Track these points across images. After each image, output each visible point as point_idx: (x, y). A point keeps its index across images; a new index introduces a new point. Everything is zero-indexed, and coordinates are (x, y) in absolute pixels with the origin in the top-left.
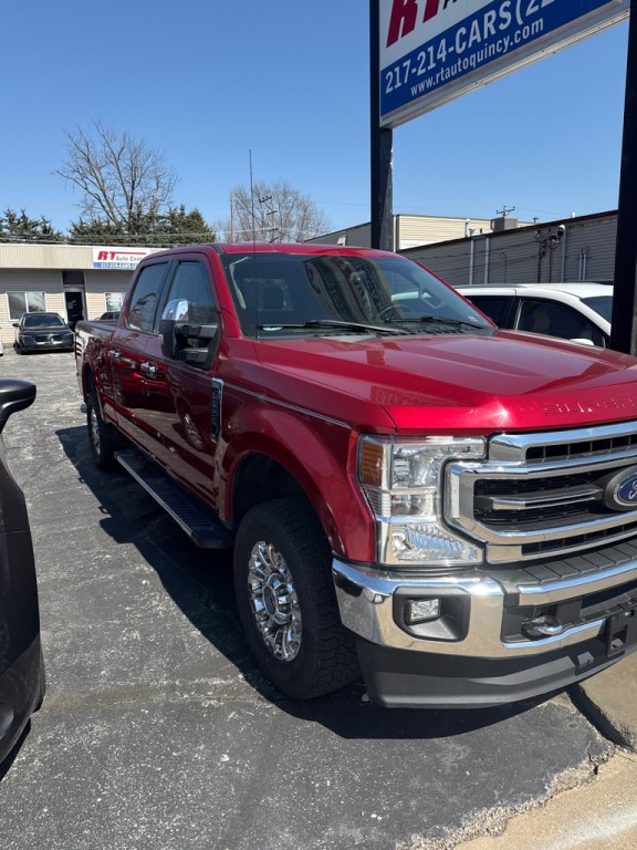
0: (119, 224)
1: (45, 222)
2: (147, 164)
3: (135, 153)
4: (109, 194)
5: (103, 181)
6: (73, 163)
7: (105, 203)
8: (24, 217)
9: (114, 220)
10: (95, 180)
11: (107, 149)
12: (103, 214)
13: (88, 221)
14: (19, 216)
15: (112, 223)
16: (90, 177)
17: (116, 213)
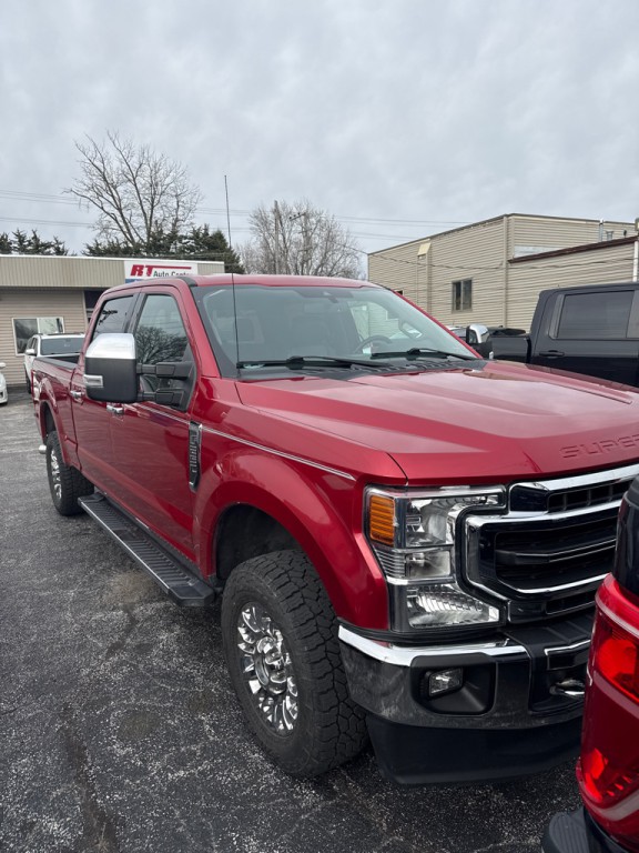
0: (138, 245)
1: (58, 243)
2: (168, 180)
3: (155, 169)
4: (126, 214)
5: (120, 200)
6: (87, 181)
7: (122, 224)
8: (35, 237)
9: (132, 242)
10: (111, 199)
11: (125, 165)
12: (121, 236)
13: (104, 243)
14: (29, 236)
15: (130, 245)
16: (106, 196)
17: (134, 235)
